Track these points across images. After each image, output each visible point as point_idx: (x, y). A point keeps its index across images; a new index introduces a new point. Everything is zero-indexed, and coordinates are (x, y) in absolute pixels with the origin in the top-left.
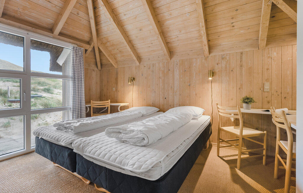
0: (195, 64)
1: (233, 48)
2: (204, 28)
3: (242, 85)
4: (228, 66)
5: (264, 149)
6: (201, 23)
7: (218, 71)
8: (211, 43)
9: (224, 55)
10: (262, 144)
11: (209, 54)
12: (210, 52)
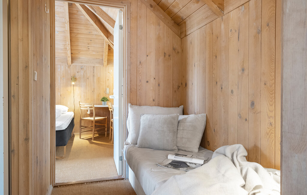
0: (59, 70)
1: (88, 62)
2: (70, 45)
3: (94, 89)
4: (85, 74)
5: (106, 131)
6: (67, 42)
7: (79, 78)
8: (73, 55)
9: (82, 66)
10: (105, 125)
11: (72, 63)
12: (72, 62)
